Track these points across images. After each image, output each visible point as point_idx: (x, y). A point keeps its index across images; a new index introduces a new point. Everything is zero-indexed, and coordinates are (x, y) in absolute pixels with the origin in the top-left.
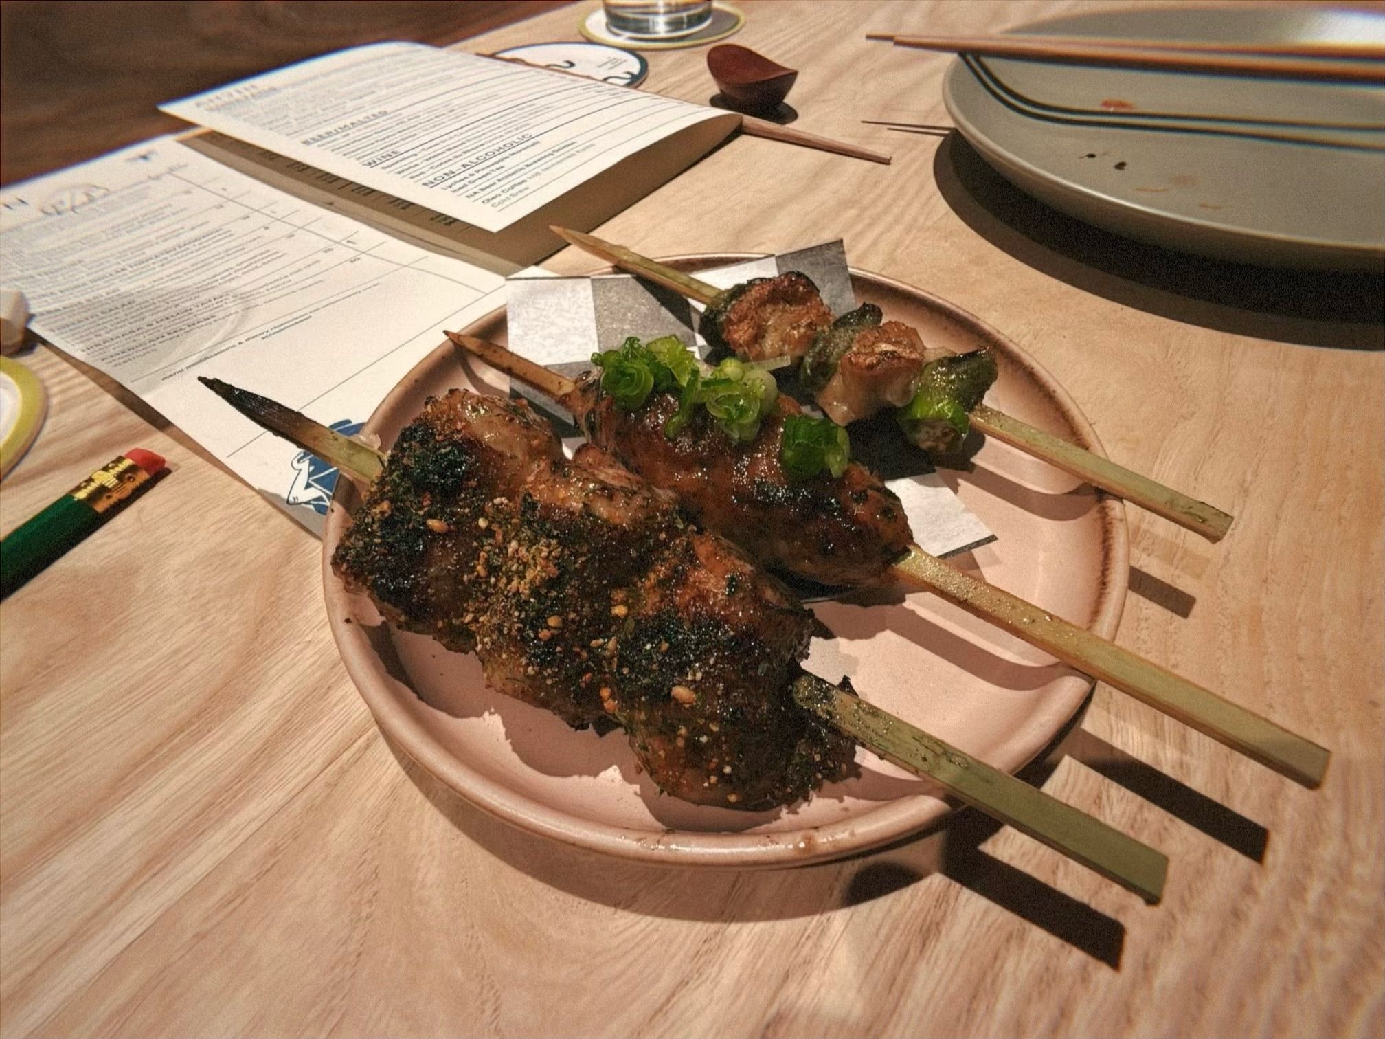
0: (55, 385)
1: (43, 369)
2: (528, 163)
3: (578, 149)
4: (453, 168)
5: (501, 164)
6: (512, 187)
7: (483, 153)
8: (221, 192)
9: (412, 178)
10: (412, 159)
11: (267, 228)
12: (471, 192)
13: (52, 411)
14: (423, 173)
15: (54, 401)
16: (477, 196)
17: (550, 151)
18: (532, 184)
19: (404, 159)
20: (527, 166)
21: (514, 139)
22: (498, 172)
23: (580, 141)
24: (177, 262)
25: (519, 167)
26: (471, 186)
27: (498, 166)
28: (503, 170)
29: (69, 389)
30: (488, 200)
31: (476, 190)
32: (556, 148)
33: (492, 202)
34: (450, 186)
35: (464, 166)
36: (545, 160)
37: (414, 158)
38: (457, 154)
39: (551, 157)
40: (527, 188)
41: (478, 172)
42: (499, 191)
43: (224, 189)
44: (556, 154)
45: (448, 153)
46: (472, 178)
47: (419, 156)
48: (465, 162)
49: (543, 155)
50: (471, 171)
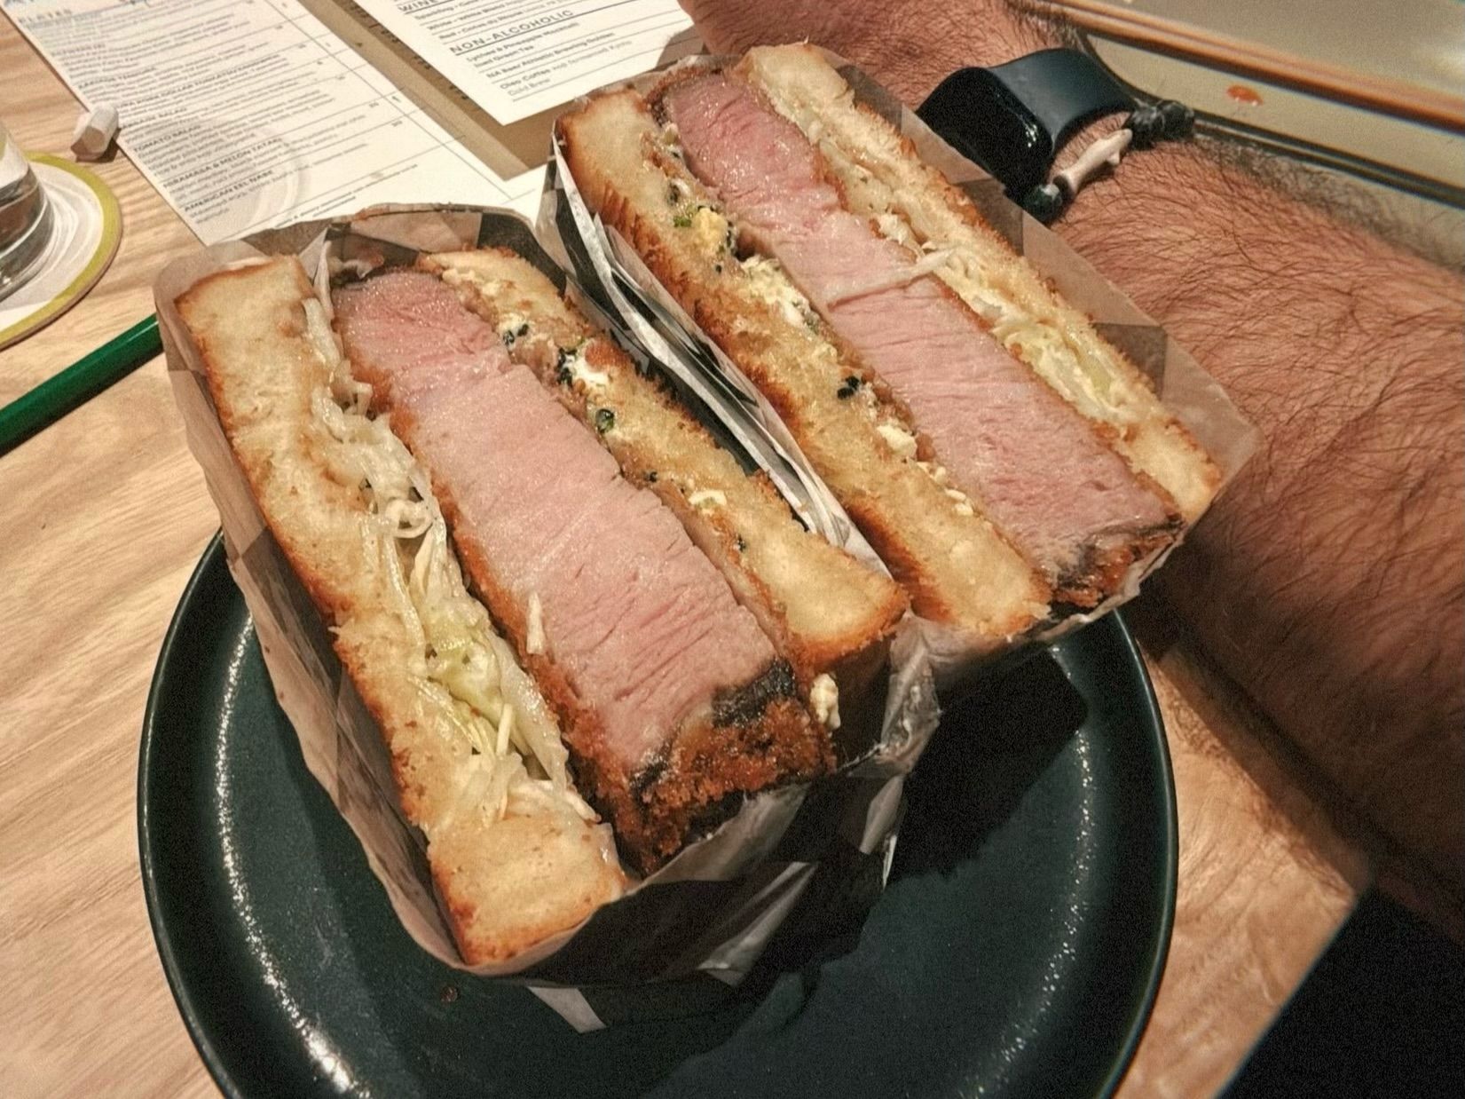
0: (126, 204)
1: (117, 185)
2: (559, 48)
3: (614, 44)
4: (484, 36)
5: (532, 43)
6: (535, 75)
7: (517, 25)
8: (280, 7)
9: (442, 37)
10: (447, 13)
11: (320, 63)
12: (493, 71)
13: (127, 231)
14: (454, 34)
15: (128, 221)
16: (496, 78)
17: (584, 40)
18: (555, 76)
19: (439, 11)
20: (557, 52)
21: (554, 13)
22: (526, 52)
23: (618, 33)
24: (237, 85)
25: (547, 52)
26: (496, 63)
27: (527, 45)
28: (531, 51)
29: (140, 211)
30: (508, 85)
31: (499, 69)
32: (592, 37)
33: (510, 88)
34: (475, 59)
35: (495, 36)
36: (575, 50)
37: (450, 12)
38: (492, 18)
39: (583, 47)
40: (547, 81)
41: (506, 47)
42: (519, 77)
43: (284, 5)
44: (590, 45)
45: (484, 14)
46: (499, 54)
47: (456, 11)
48: (498, 31)
49: (575, 43)
50: (500, 45)
